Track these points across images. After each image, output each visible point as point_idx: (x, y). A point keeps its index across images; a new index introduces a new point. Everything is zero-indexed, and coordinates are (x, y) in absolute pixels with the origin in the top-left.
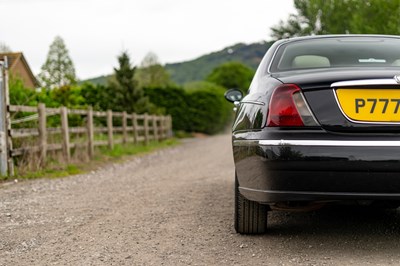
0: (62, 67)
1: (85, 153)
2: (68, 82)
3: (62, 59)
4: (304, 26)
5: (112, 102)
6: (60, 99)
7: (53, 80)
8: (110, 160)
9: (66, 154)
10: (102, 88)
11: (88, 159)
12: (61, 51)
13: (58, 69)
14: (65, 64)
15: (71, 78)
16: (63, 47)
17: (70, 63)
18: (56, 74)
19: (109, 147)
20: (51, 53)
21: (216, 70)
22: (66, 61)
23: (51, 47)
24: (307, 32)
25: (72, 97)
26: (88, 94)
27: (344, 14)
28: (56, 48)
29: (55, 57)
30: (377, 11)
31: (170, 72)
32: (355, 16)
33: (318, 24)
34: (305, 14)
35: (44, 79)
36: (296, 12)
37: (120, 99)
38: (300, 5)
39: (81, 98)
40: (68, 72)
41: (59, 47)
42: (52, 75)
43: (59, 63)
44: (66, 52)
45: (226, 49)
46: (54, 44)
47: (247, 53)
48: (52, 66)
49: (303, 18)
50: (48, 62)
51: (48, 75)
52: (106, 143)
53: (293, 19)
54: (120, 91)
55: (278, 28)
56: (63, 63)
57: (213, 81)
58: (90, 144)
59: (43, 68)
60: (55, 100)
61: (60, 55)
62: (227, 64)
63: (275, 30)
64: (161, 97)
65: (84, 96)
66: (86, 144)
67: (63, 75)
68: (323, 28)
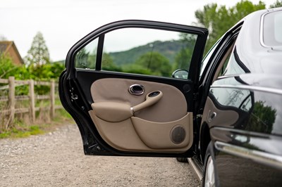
0: (41, 52)
1: (48, 115)
2: (45, 62)
3: (41, 46)
6: (36, 73)
7: (34, 60)
8: (66, 120)
9: (32, 116)
11: (49, 120)
12: (41, 41)
13: (39, 53)
14: (43, 50)
15: (47, 60)
16: (41, 39)
17: (47, 49)
18: (37, 56)
20: (34, 42)
21: (142, 57)
22: (44, 48)
23: (34, 38)
25: (45, 72)
26: (56, 70)
28: (37, 39)
29: (37, 45)
31: (112, 58)
33: (210, 29)
34: (202, 22)
35: (29, 59)
38: (199, 16)
39: (50, 73)
40: (45, 55)
41: (39, 39)
42: (34, 57)
43: (39, 49)
44: (43, 42)
45: (149, 44)
46: (36, 36)
47: (162, 47)
48: (34, 52)
49: (200, 25)
50: (32, 49)
51: (31, 57)
53: (194, 25)
56: (42, 49)
57: (140, 64)
58: (52, 108)
59: (28, 52)
60: (33, 74)
61: (40, 44)
62: (149, 53)
65: (53, 72)
66: (49, 108)
67: (41, 57)
68: (214, 31)
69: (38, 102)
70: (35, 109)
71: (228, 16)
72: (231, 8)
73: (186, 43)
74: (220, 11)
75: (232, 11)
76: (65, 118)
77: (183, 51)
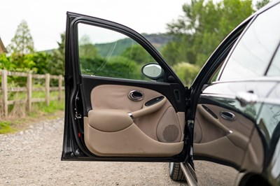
0: (25, 40)
1: (23, 110)
2: (29, 51)
3: (25, 35)
4: (187, 23)
5: (54, 66)
6: (16, 62)
7: (18, 49)
8: (44, 115)
9: (4, 111)
10: (50, 56)
11: (24, 116)
12: (25, 30)
13: (23, 42)
14: (27, 39)
15: (31, 49)
16: (26, 27)
17: (31, 38)
18: (21, 45)
19: (45, 103)
20: (18, 31)
21: (128, 49)
22: (28, 37)
23: (19, 26)
24: (190, 27)
25: (25, 61)
26: (39, 60)
27: (215, 17)
28: (21, 27)
29: (21, 33)
30: (236, 16)
31: (98, 49)
32: (223, 19)
33: (197, 23)
34: (189, 15)
35: (12, 48)
36: (183, 14)
37: (60, 65)
38: (186, 9)
39: (32, 63)
40: (29, 44)
41: (24, 27)
42: (18, 45)
43: (23, 37)
44: (28, 30)
46: (21, 24)
48: (18, 40)
49: (187, 18)
50: (16, 37)
51: (15, 46)
52: (43, 100)
53: (181, 18)
54: (60, 59)
55: (171, 24)
56: (26, 38)
57: (126, 56)
58: (28, 101)
59: (12, 40)
60: (13, 63)
61: (24, 33)
63: (169, 25)
64: (91, 65)
65: (35, 61)
66: (25, 101)
67: (25, 46)
68: (200, 25)
69: (12, 95)
70: (7, 103)
71: (215, 11)
72: (218, 2)
73: (172, 36)
74: (207, 6)
75: (219, 5)
76: (42, 113)
77: (170, 44)
